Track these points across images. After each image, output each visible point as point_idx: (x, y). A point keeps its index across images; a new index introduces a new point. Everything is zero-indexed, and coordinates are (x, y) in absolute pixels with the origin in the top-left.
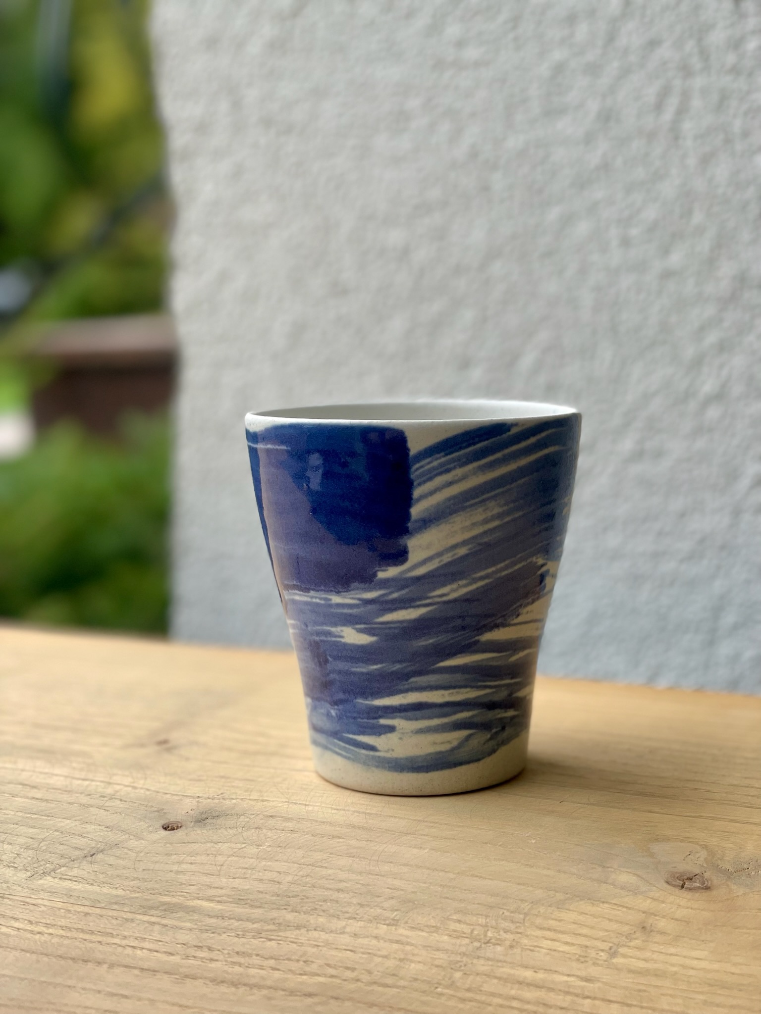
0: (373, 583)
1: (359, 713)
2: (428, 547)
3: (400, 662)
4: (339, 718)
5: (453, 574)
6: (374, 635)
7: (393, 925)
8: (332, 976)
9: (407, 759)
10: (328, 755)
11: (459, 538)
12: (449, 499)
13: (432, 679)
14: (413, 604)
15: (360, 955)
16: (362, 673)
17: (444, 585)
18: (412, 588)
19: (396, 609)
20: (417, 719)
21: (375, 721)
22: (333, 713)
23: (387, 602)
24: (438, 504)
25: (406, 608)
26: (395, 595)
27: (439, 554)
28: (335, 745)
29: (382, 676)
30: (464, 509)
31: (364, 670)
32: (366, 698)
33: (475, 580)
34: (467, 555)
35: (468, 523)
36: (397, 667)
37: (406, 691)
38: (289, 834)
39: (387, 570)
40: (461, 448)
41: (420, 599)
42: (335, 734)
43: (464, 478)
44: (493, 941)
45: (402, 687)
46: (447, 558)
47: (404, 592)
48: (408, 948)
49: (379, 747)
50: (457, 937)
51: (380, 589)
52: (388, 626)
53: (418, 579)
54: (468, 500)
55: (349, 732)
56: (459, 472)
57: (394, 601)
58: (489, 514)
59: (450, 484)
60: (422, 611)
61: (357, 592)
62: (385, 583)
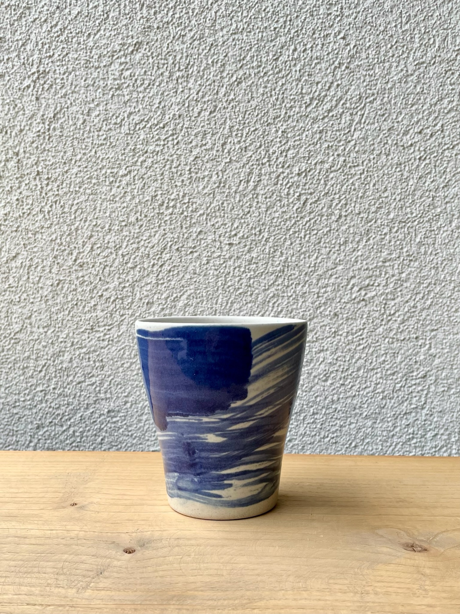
0: (228, 410)
1: (212, 478)
2: (257, 389)
3: (238, 450)
4: (200, 482)
5: (267, 403)
6: (225, 437)
9: (237, 500)
10: (190, 502)
11: (271, 384)
12: (268, 364)
13: (252, 458)
14: (247, 420)
16: (216, 458)
17: (262, 409)
18: (248, 411)
19: (238, 423)
20: (243, 479)
21: (221, 482)
22: (196, 480)
23: (234, 420)
24: (264, 367)
25: (243, 422)
26: (238, 416)
27: (262, 393)
28: (196, 497)
29: (227, 458)
30: (274, 369)
31: (217, 456)
32: (218, 471)
33: (275, 406)
34: (273, 393)
35: (276, 376)
36: (236, 453)
37: (239, 465)
39: (236, 403)
40: (275, 338)
41: (251, 417)
42: (196, 491)
43: (276, 353)
45: (237, 463)
46: (265, 395)
47: (243, 414)
49: (223, 496)
51: (232, 412)
52: (233, 432)
53: (251, 406)
54: (276, 365)
55: (206, 489)
56: (273, 350)
57: (238, 419)
58: (284, 371)
59: (269, 356)
60: (251, 423)
61: (219, 415)
62: (234, 410)
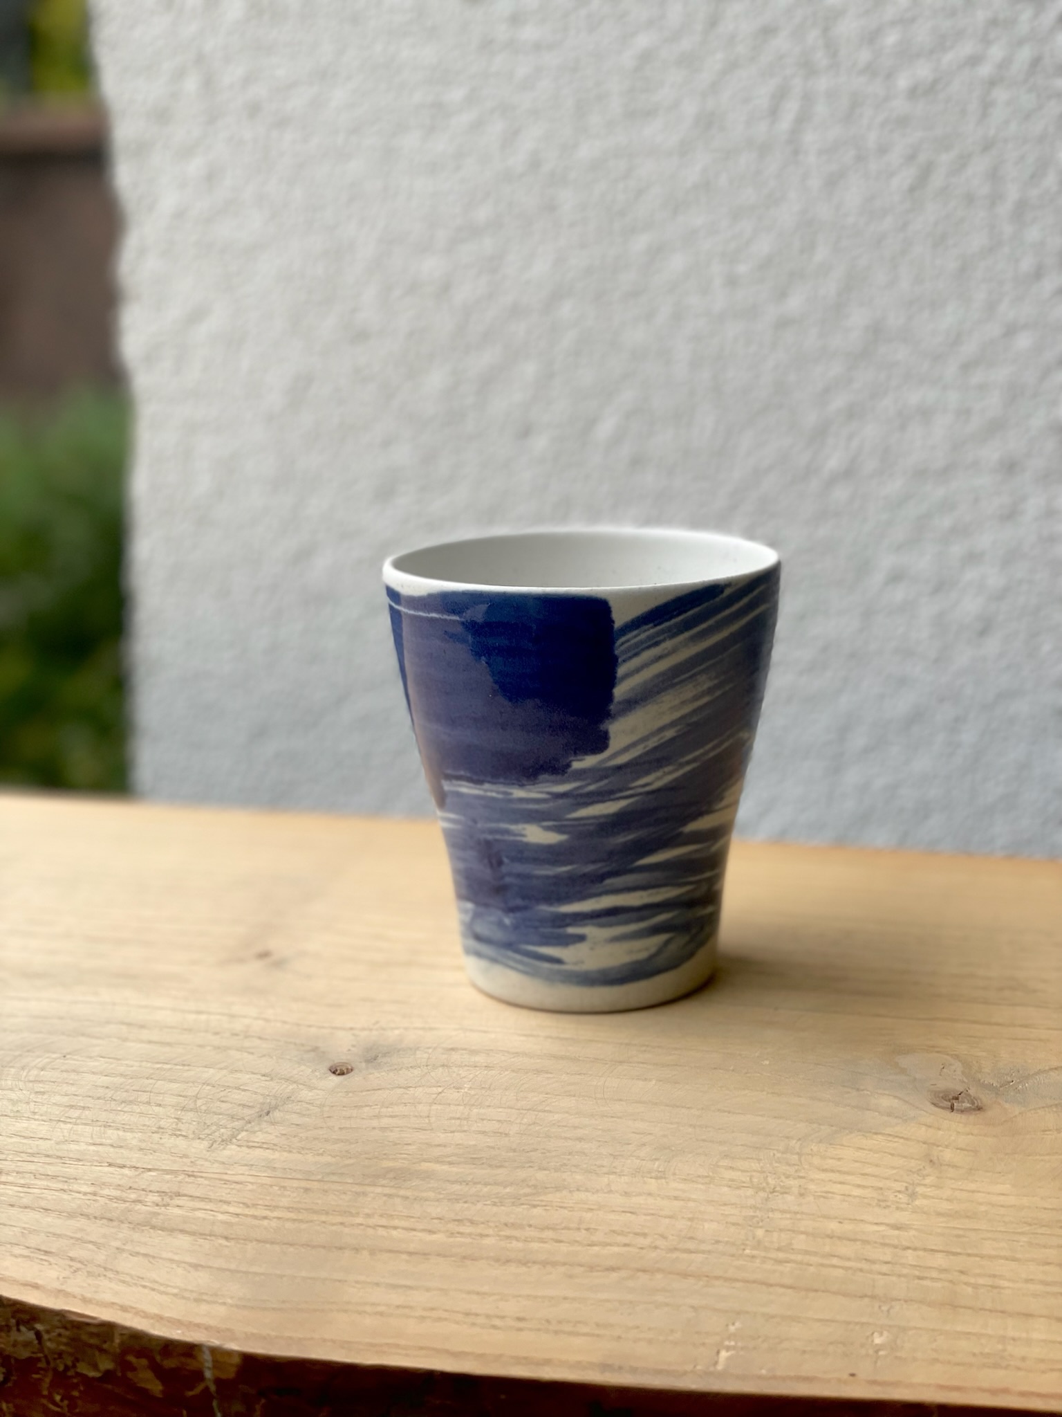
0: (566, 775)
1: (541, 921)
2: (633, 731)
3: (594, 862)
4: (516, 927)
5: (657, 761)
6: (564, 833)
7: (661, 1178)
8: (626, 1245)
9: (599, 971)
10: (498, 968)
11: (667, 719)
12: (658, 676)
14: (612, 797)
15: (644, 1217)
16: (547, 877)
17: (647, 773)
18: (612, 778)
19: (591, 803)
20: (611, 926)
21: (561, 930)
22: (507, 921)
23: (582, 795)
24: (646, 683)
25: (603, 801)
26: (592, 788)
27: (645, 739)
28: (508, 957)
29: (572, 879)
30: (673, 686)
31: (550, 873)
32: (551, 905)
33: (682, 766)
34: (673, 740)
35: (677, 702)
36: (591, 868)
37: (601, 894)
38: (486, 1072)
39: (584, 759)
40: (672, 618)
41: (621, 790)
42: (509, 946)
43: (674, 650)
44: (778, 1189)
45: (595, 891)
46: (652, 743)
47: (602, 783)
48: (691, 1204)
49: (566, 960)
50: (738, 1188)
51: (575, 780)
52: (582, 822)
53: (620, 768)
54: (679, 674)
55: (528, 944)
56: (669, 644)
57: (590, 794)
58: (700, 689)
59: (658, 659)
60: (621, 804)
61: (547, 784)
62: (581, 774)
